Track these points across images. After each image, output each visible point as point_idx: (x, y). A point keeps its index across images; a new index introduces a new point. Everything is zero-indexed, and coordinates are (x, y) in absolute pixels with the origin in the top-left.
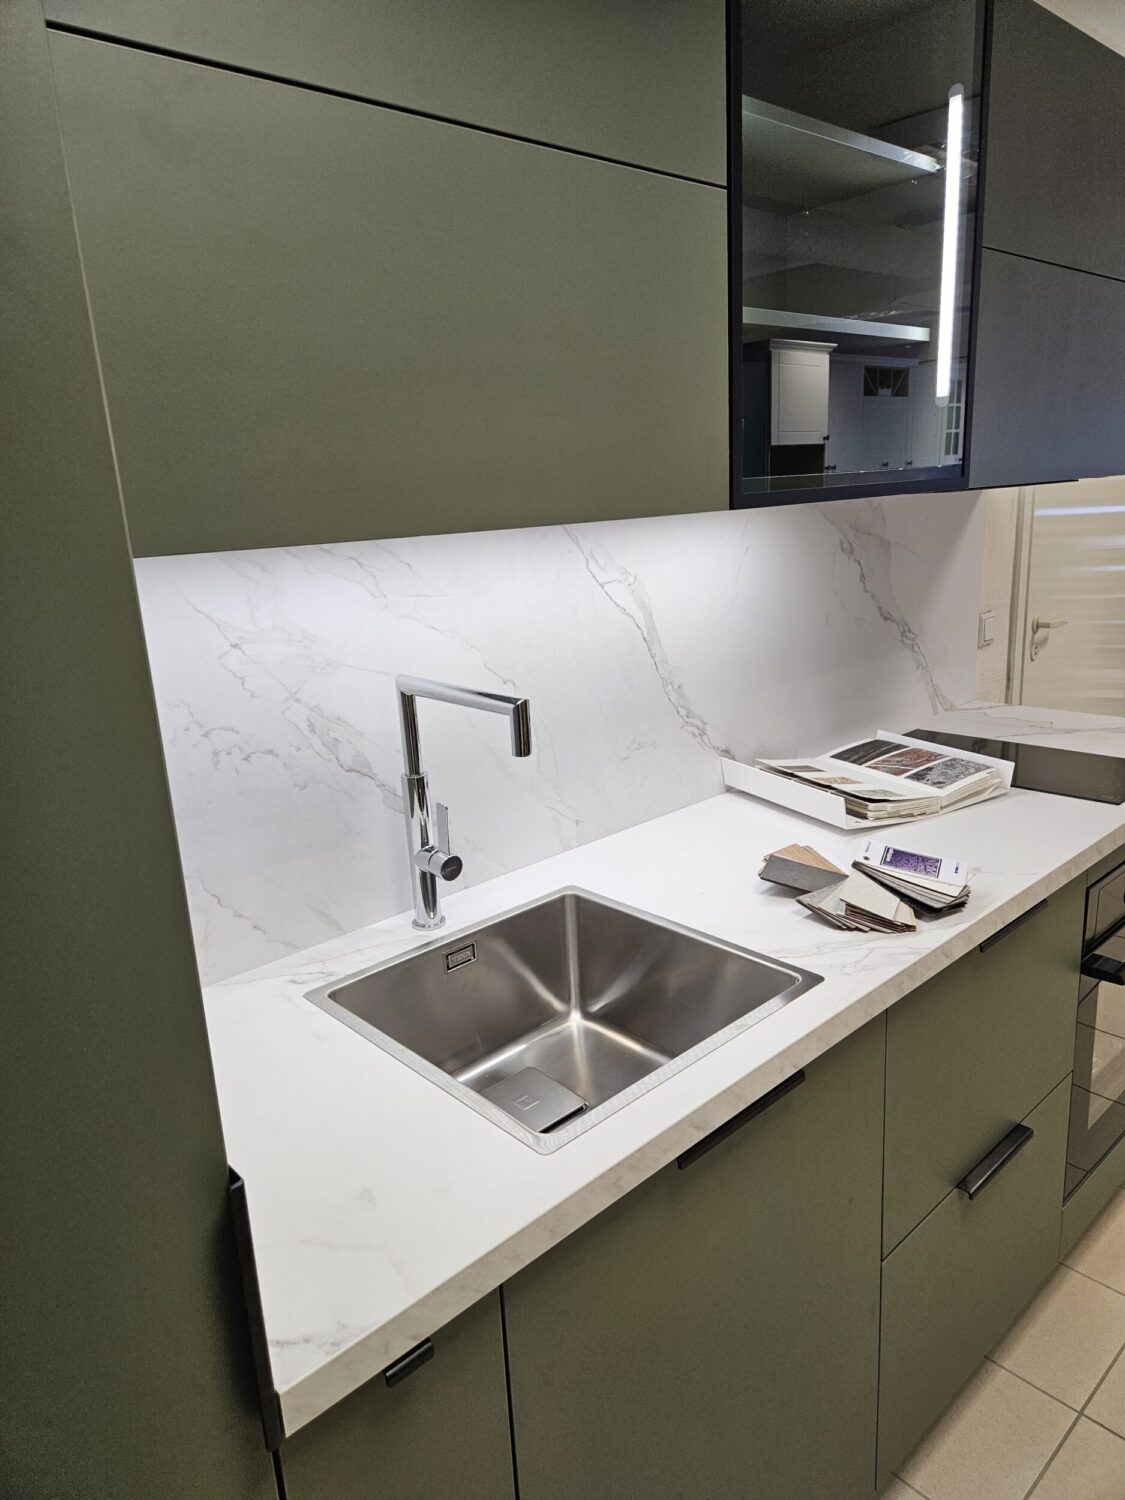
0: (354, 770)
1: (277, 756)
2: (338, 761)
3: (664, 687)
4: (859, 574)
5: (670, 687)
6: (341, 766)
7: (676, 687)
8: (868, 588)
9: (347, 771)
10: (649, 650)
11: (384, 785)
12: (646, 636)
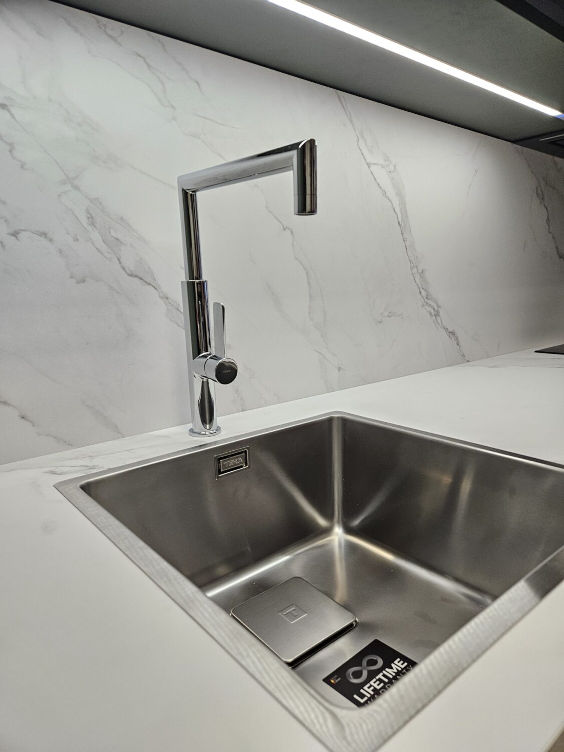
0: (136, 276)
1: (51, 240)
2: (120, 263)
3: (412, 268)
5: (415, 270)
6: (124, 269)
7: (420, 271)
8: (551, 230)
9: (131, 275)
10: (402, 234)
11: (167, 298)
12: (400, 221)
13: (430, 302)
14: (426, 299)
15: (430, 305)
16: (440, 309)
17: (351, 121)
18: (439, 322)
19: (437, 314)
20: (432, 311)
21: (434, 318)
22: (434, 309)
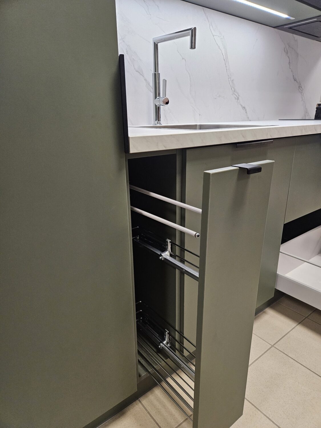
2: (134, 67)
3: (229, 78)
4: (288, 62)
5: (230, 79)
6: (135, 69)
7: (232, 80)
8: (290, 68)
10: (225, 64)
11: (146, 80)
12: (225, 59)
13: (235, 93)
14: (234, 92)
15: (235, 95)
16: (239, 97)
17: (208, 19)
18: (239, 102)
19: (238, 99)
20: (236, 97)
21: (237, 100)
22: (237, 96)
